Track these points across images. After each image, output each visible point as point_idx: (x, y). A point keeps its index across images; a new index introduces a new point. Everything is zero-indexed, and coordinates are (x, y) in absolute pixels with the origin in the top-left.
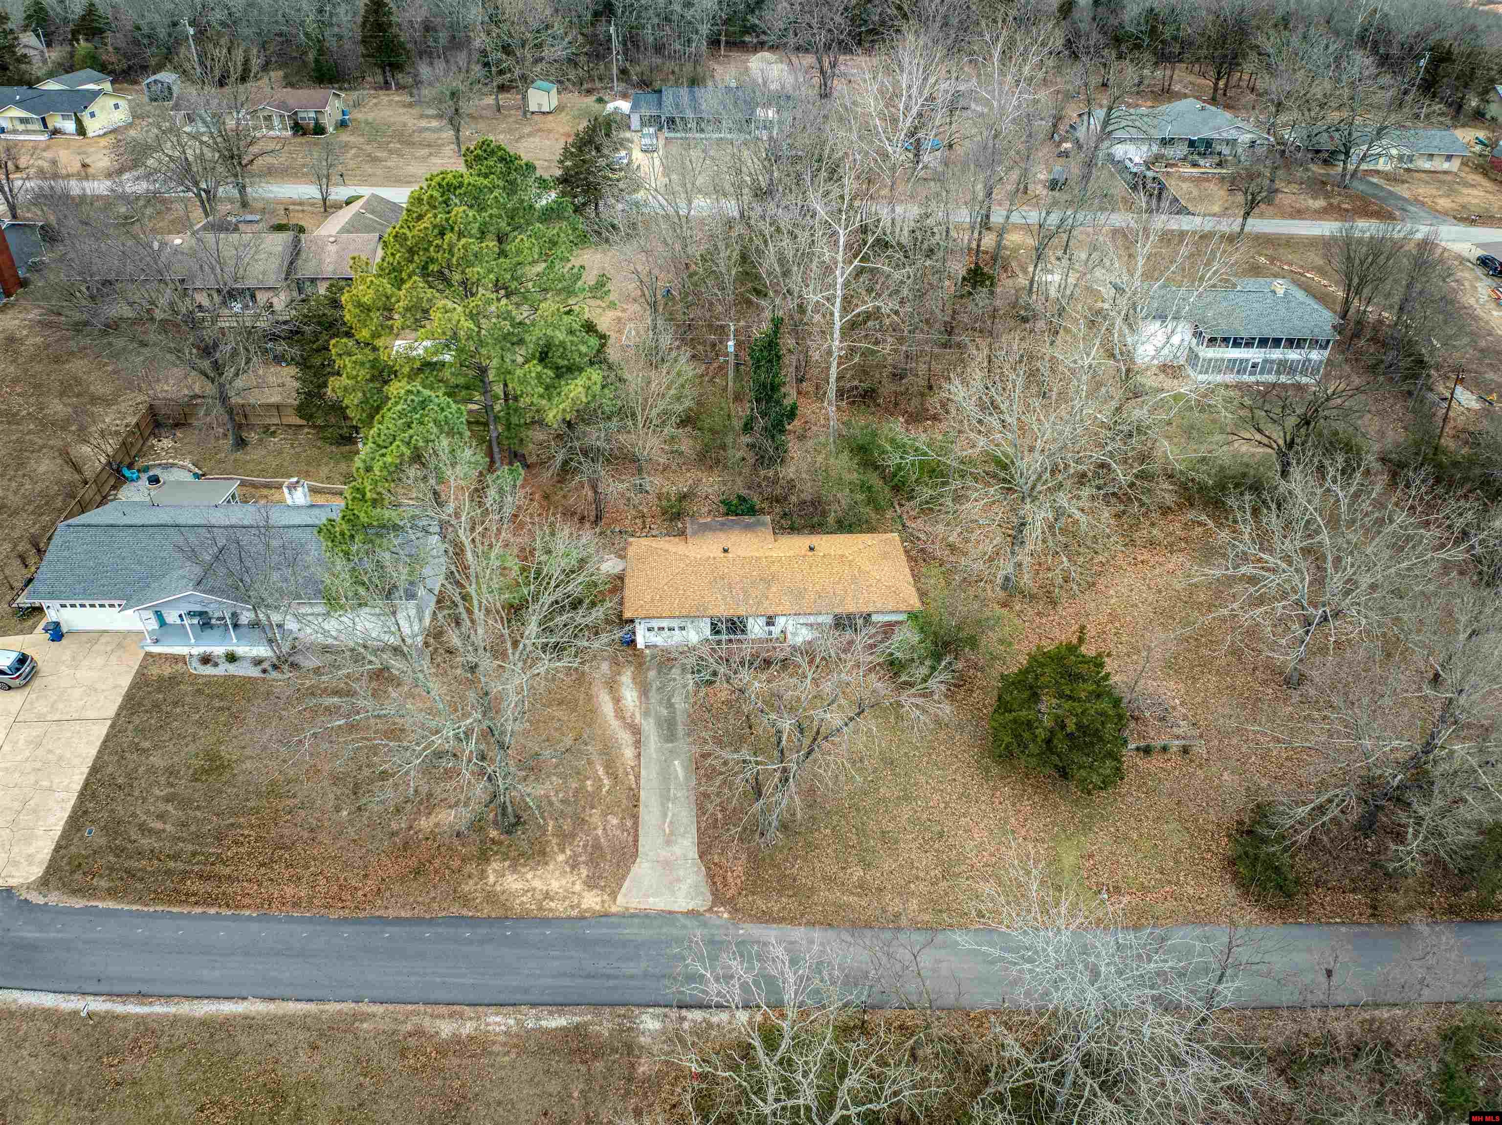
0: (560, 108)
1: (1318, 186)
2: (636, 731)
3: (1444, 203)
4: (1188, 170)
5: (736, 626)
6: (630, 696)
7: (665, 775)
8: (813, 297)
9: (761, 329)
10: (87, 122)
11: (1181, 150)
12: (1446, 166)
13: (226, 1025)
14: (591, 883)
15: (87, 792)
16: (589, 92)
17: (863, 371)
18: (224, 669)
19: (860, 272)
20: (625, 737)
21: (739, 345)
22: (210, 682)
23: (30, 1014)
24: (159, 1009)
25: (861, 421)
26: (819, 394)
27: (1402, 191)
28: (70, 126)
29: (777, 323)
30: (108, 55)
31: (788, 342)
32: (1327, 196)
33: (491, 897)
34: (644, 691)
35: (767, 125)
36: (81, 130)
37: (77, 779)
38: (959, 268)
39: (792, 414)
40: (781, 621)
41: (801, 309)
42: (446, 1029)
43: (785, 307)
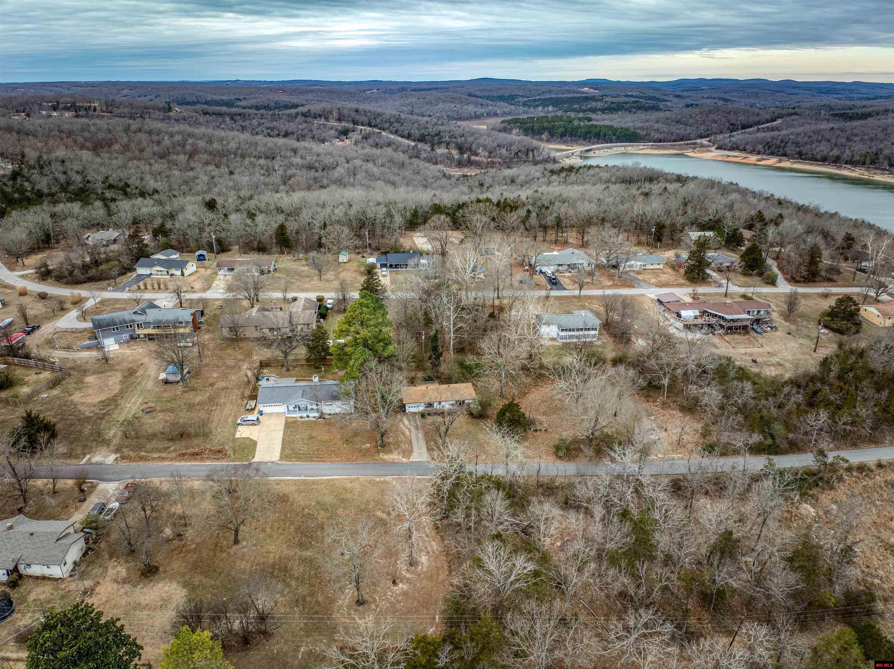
0: (349, 261)
1: (611, 277)
2: (409, 429)
3: (653, 280)
4: (568, 274)
5: (430, 405)
6: (406, 422)
7: (417, 437)
8: (445, 323)
9: (432, 333)
10: (184, 270)
11: (565, 268)
12: (658, 267)
13: (332, 480)
14: (403, 457)
15: (283, 443)
16: (358, 253)
17: (460, 343)
18: (306, 419)
19: (457, 317)
20: (406, 430)
21: (426, 338)
22: (304, 422)
23: (289, 480)
24: (316, 478)
25: (460, 357)
26: (448, 350)
27: (640, 277)
28: (179, 273)
29: (437, 331)
30: (174, 243)
31: (439, 336)
32: (613, 280)
33: (382, 459)
34: (409, 420)
35: (424, 265)
36: (183, 274)
37: (280, 441)
38: (488, 311)
39: (441, 354)
40: (443, 404)
41: (442, 327)
42: (378, 479)
43: (438, 327)
